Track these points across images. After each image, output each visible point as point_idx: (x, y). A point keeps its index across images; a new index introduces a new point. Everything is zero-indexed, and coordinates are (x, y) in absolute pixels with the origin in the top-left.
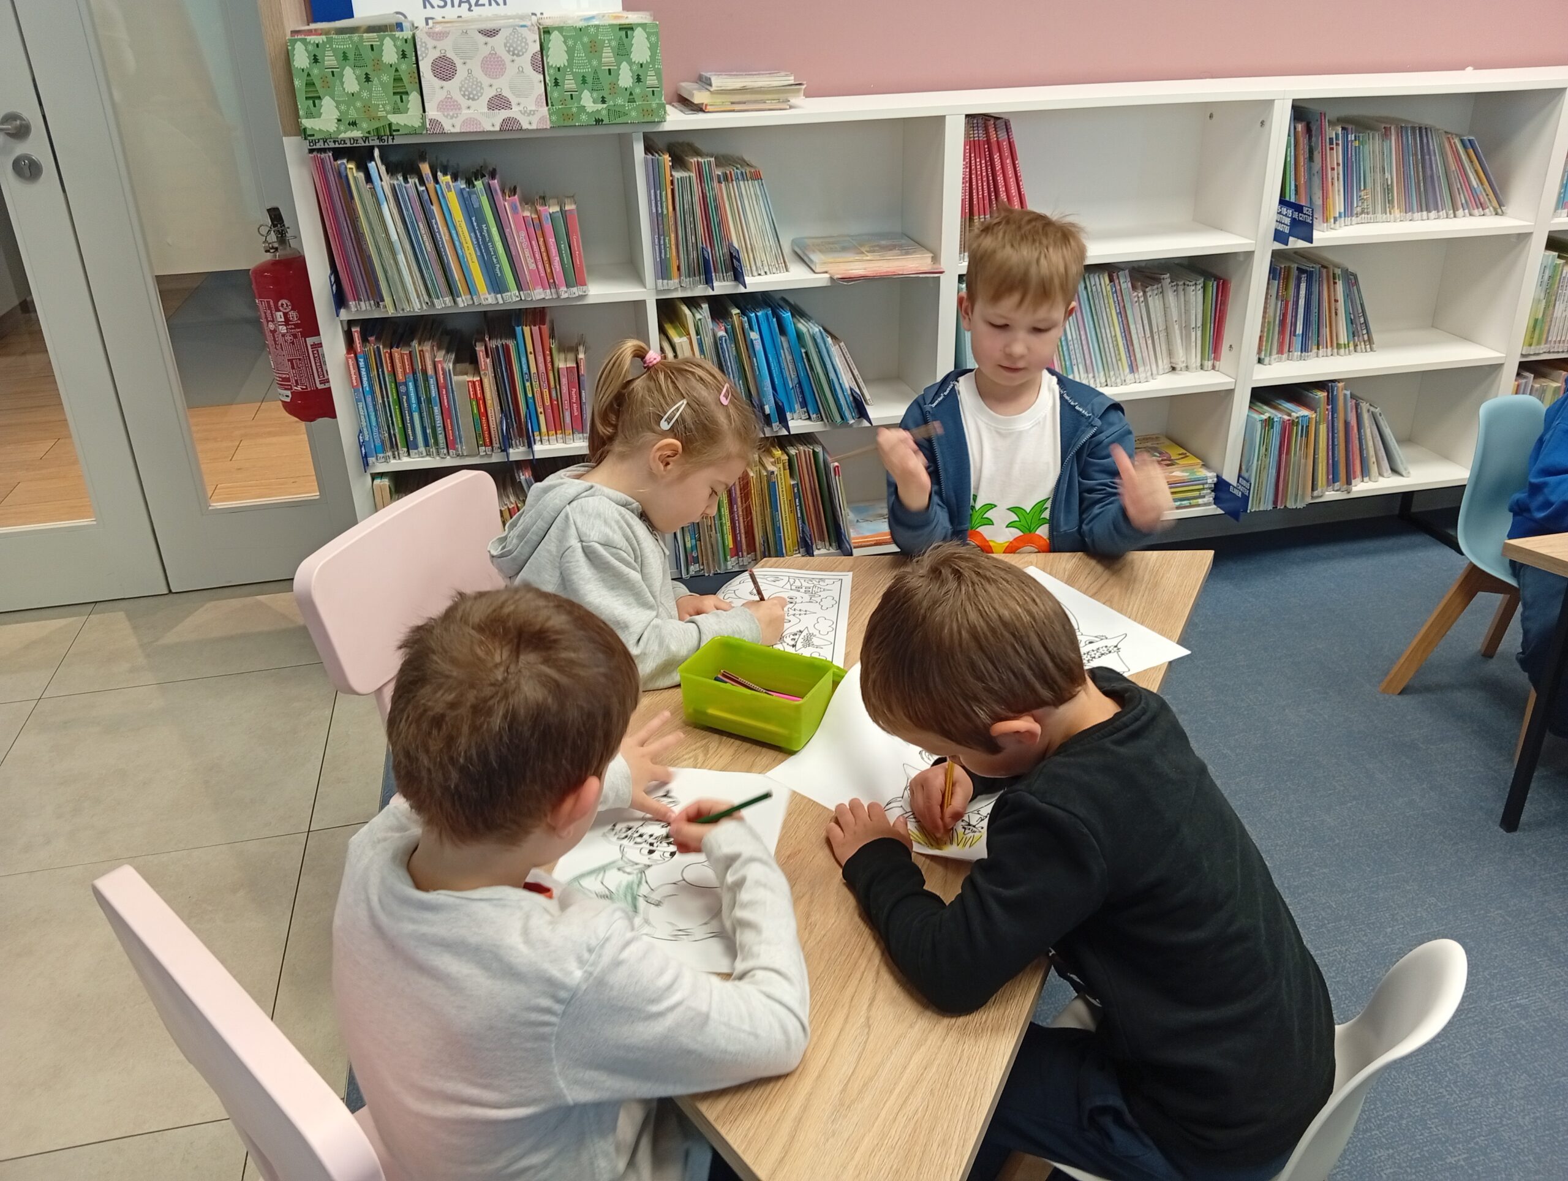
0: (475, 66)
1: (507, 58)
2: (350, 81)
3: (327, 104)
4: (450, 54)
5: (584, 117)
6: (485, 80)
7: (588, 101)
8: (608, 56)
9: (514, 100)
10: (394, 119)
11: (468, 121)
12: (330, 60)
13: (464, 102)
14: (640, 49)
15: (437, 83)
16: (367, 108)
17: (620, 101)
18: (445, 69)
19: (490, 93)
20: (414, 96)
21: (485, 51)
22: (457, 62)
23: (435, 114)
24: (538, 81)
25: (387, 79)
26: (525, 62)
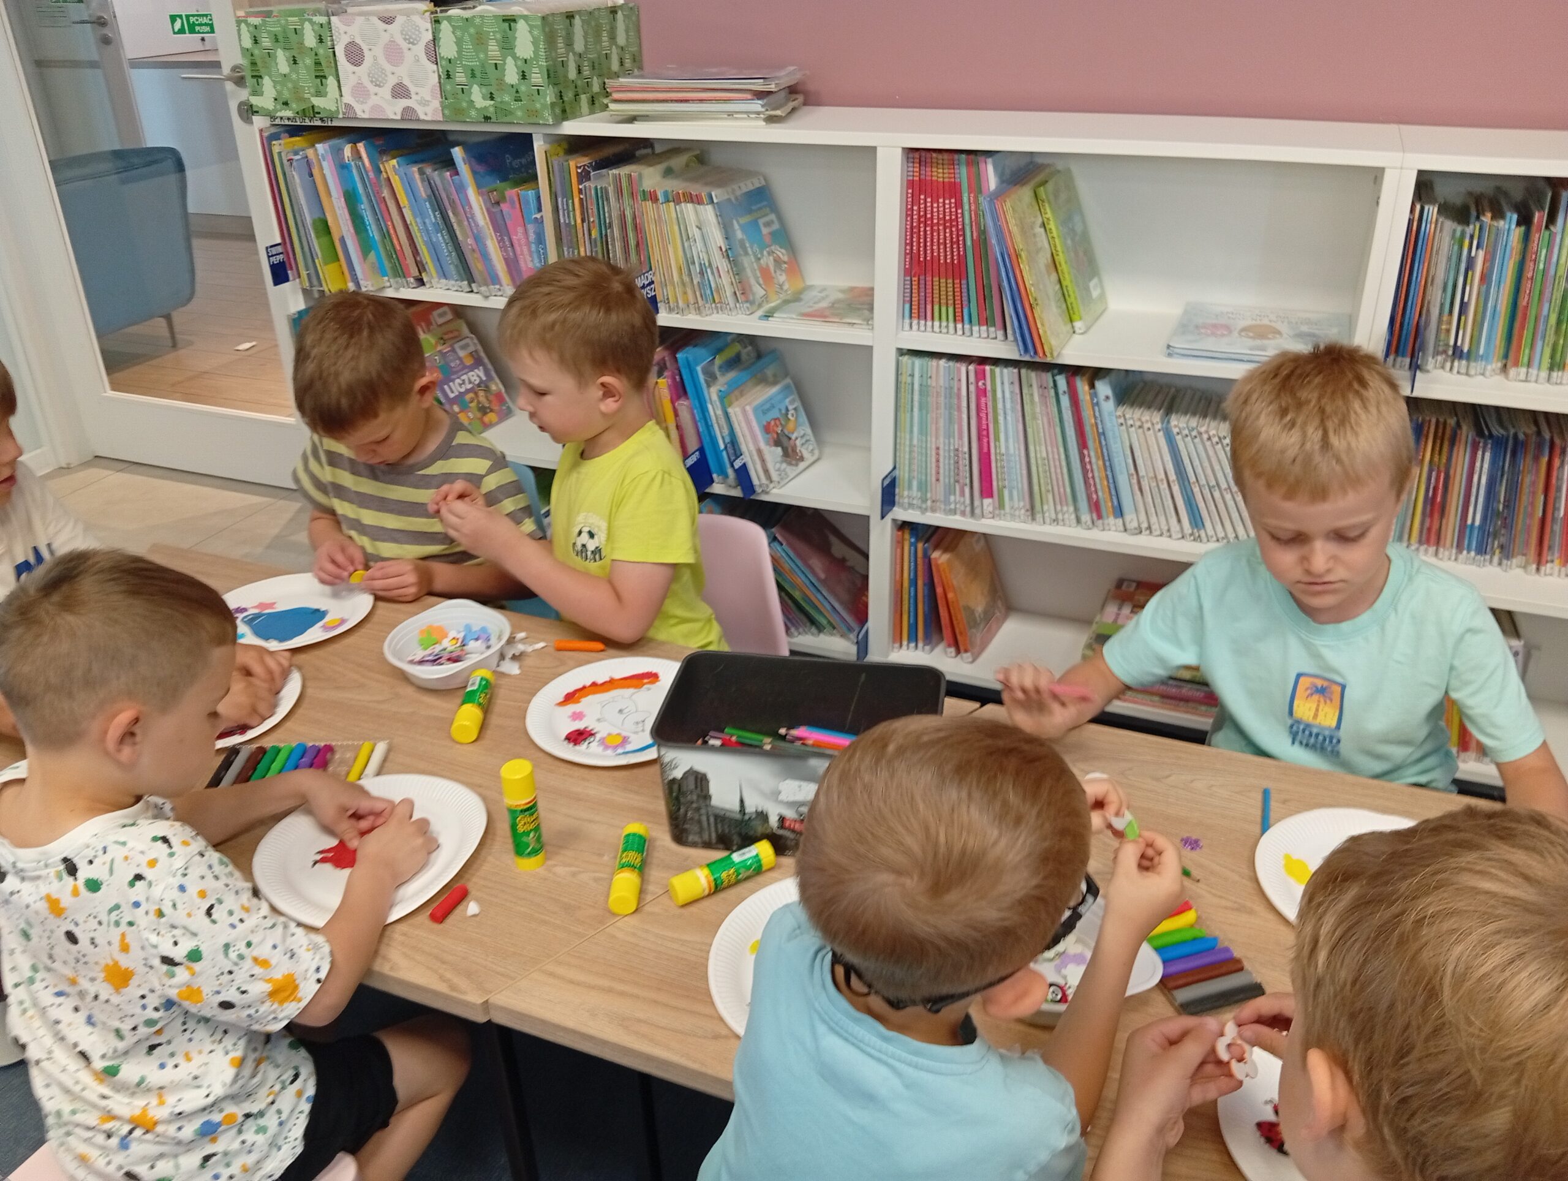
0: (379, 51)
1: (404, 45)
2: (282, 63)
3: (267, 81)
4: (358, 40)
5: (473, 112)
6: (388, 68)
7: (477, 96)
8: (493, 49)
9: (413, 89)
10: (317, 101)
11: (376, 108)
12: (266, 42)
13: (372, 89)
14: (524, 43)
15: (350, 68)
16: (297, 90)
17: (507, 98)
18: (355, 55)
19: (392, 81)
20: (331, 81)
21: (385, 38)
22: (365, 47)
23: (347, 98)
24: (431, 74)
25: (309, 61)
26: (420, 50)
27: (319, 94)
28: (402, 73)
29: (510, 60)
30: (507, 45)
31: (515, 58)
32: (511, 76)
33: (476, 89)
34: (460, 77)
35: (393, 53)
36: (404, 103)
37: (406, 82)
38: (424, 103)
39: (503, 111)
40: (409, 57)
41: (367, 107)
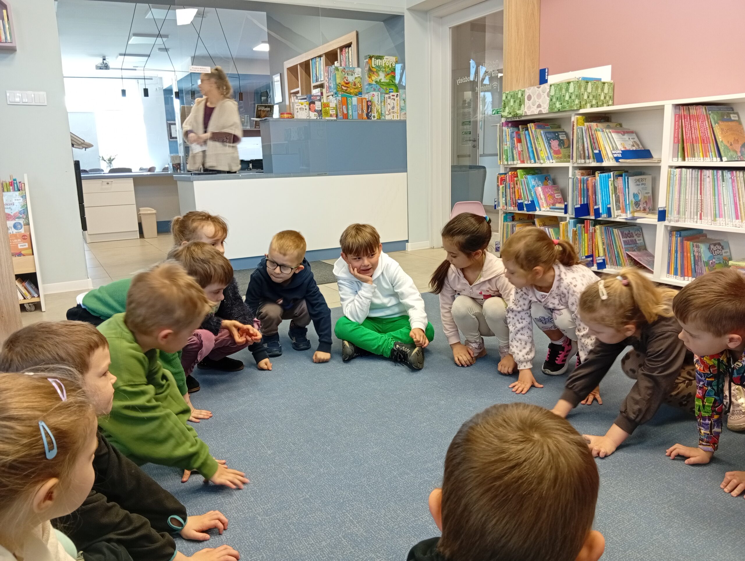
0: (535, 96)
1: (542, 93)
2: (512, 103)
3: (507, 109)
4: (531, 94)
5: (556, 109)
6: (537, 100)
7: (558, 105)
8: (564, 91)
9: (542, 105)
10: (518, 112)
11: (532, 111)
12: (509, 97)
13: (532, 106)
14: (571, 89)
15: (528, 101)
16: (514, 109)
17: (565, 104)
18: (529, 98)
19: (537, 104)
20: (523, 106)
21: (537, 92)
22: (532, 96)
23: (526, 110)
24: (548, 99)
25: (518, 101)
26: (546, 94)
27: (519, 109)
28: (540, 101)
29: (567, 94)
30: (567, 90)
31: (569, 93)
32: (567, 98)
33: (558, 102)
34: (554, 100)
35: (539, 96)
36: (539, 109)
37: (541, 104)
38: (544, 108)
39: (564, 107)
40: (543, 97)
41: (530, 112)
